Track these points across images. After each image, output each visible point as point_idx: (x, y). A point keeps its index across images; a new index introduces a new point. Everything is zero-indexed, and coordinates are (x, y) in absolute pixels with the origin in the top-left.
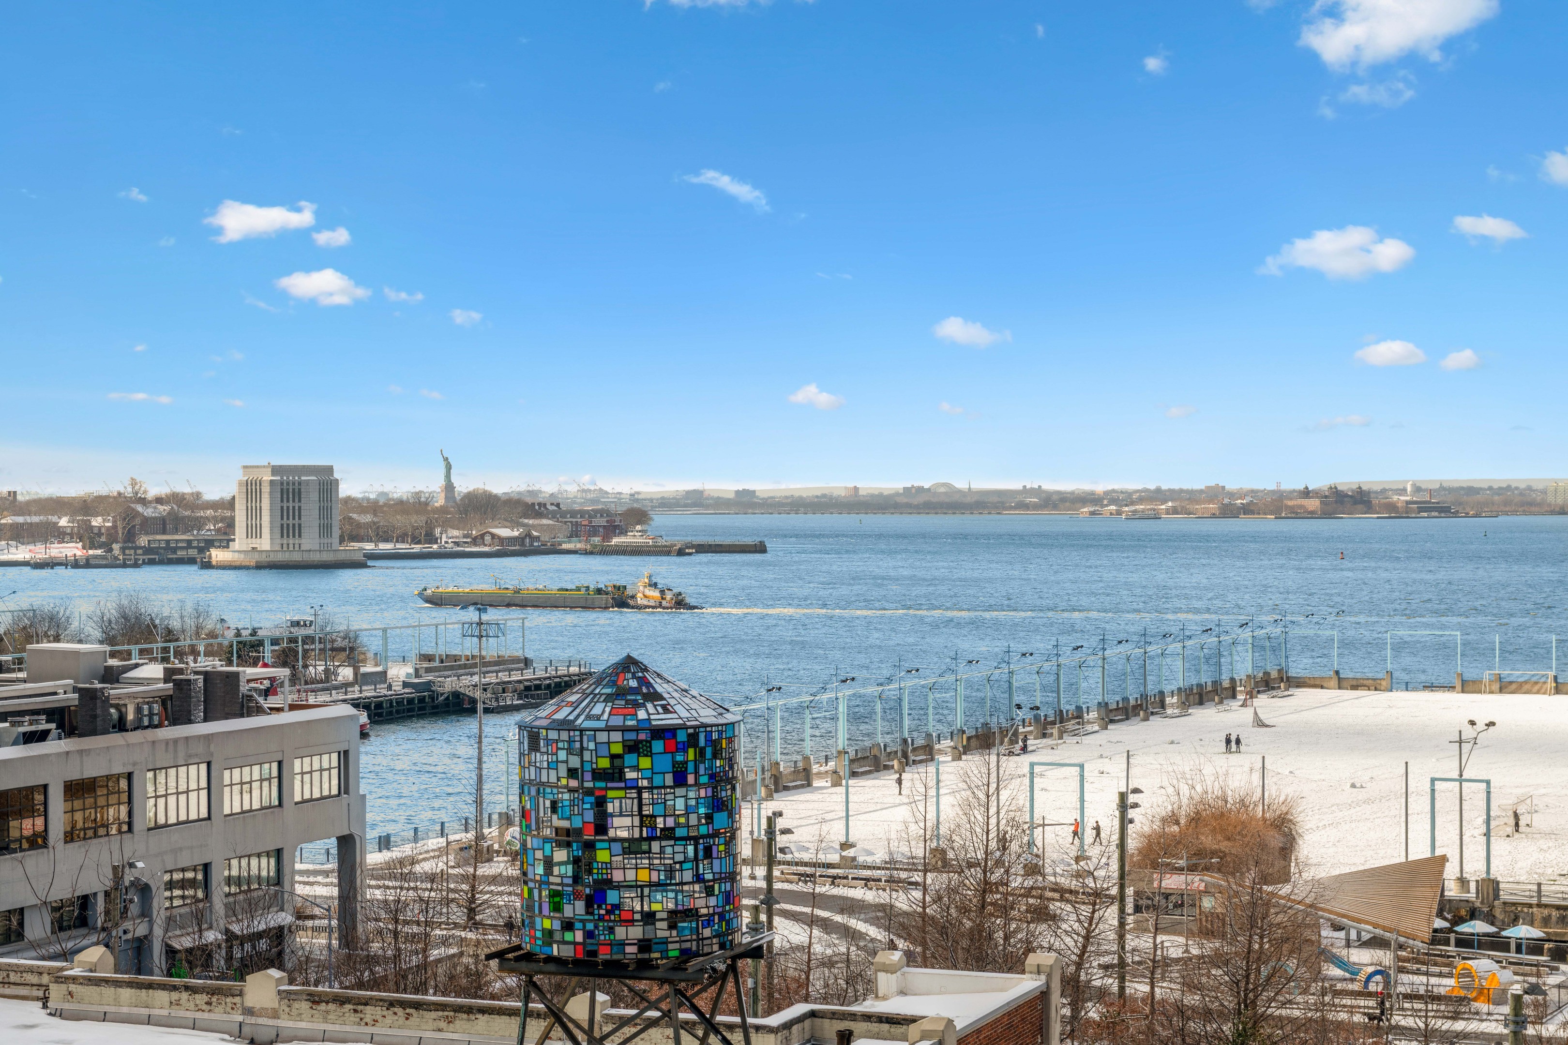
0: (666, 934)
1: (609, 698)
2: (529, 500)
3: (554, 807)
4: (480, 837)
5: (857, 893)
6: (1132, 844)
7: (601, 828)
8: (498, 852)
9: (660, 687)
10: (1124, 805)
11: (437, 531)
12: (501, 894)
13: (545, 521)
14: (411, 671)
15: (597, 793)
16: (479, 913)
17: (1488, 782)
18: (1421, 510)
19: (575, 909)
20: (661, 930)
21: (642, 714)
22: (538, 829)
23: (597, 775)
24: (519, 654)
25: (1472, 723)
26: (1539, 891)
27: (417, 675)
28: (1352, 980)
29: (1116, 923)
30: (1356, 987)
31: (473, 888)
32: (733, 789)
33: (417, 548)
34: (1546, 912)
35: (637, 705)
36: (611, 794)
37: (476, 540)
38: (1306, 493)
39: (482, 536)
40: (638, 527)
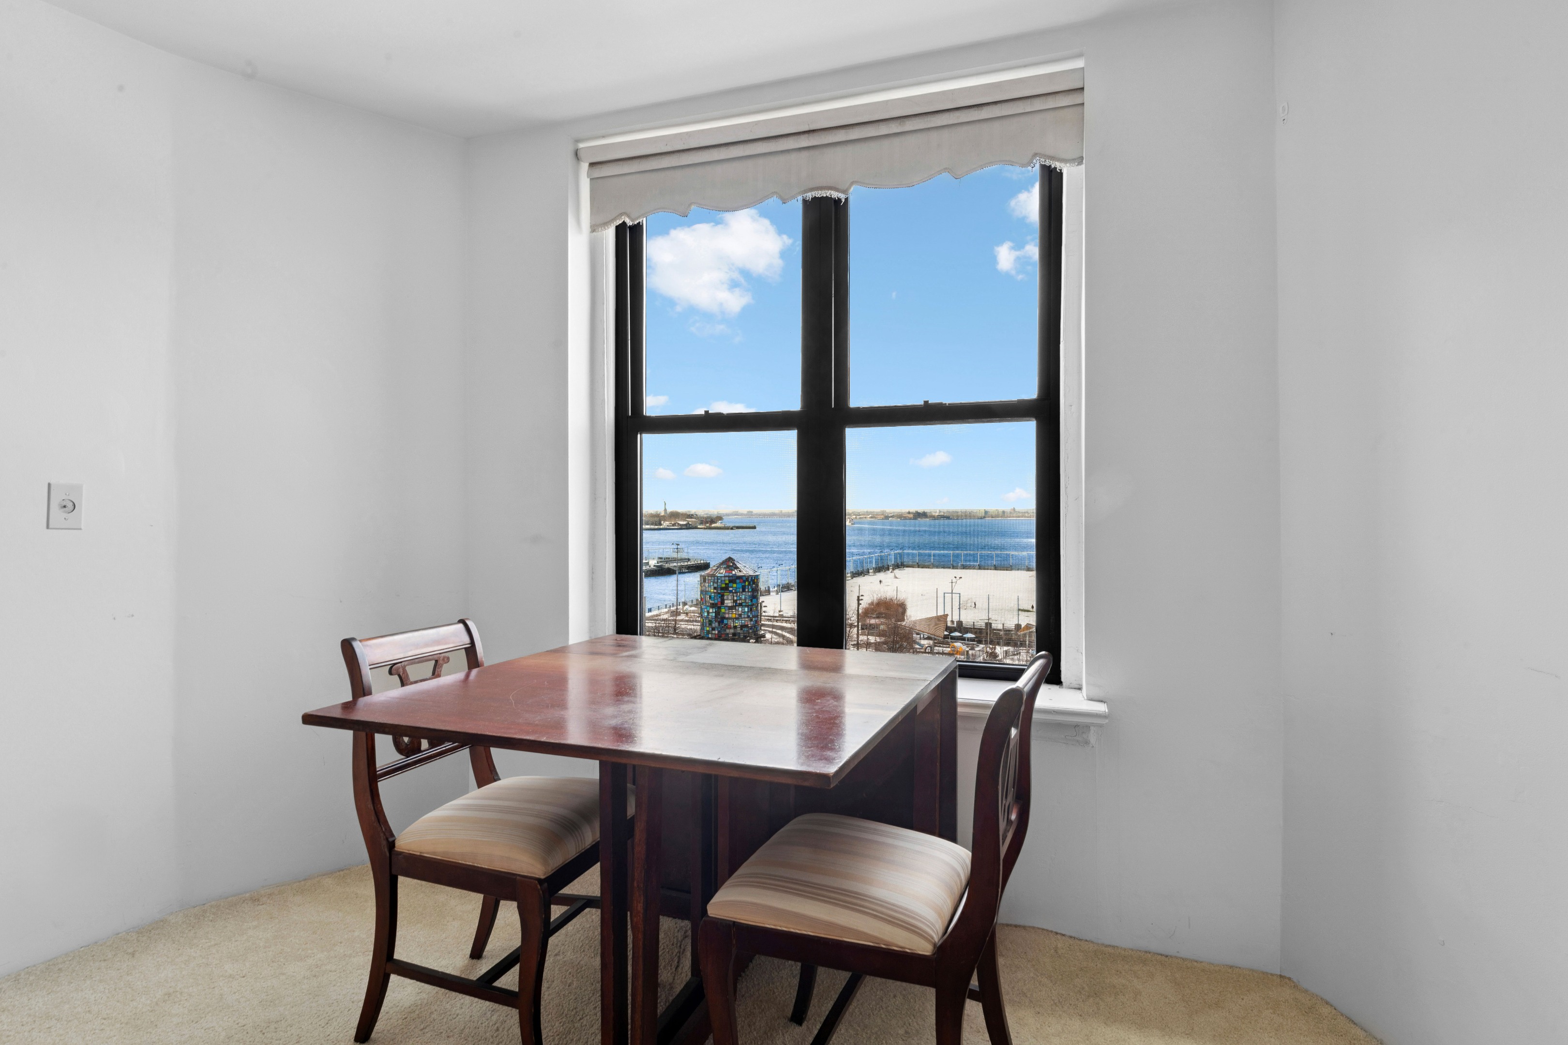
0: (740, 631)
1: (725, 568)
2: (688, 513)
3: (710, 597)
4: (677, 609)
5: (784, 624)
6: (860, 611)
7: (722, 602)
8: (682, 613)
9: (738, 565)
10: (859, 600)
11: (662, 522)
12: (683, 625)
13: (693, 520)
14: (656, 562)
15: (722, 594)
16: (677, 630)
17: (960, 594)
18: (941, 518)
19: (715, 625)
20: (739, 630)
21: (734, 573)
22: (705, 603)
23: (722, 589)
24: (687, 557)
25: (955, 577)
26: (974, 624)
27: (658, 563)
28: (922, 649)
29: (856, 633)
30: (922, 650)
31: (676, 623)
32: (758, 593)
33: (656, 527)
34: (976, 630)
35: (732, 570)
36: (725, 594)
37: (674, 525)
38: (909, 513)
39: (675, 524)
40: (720, 521)
